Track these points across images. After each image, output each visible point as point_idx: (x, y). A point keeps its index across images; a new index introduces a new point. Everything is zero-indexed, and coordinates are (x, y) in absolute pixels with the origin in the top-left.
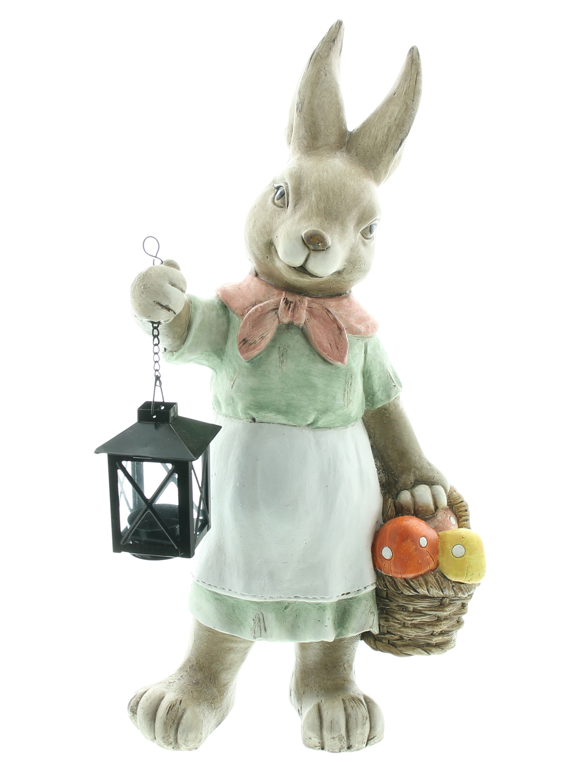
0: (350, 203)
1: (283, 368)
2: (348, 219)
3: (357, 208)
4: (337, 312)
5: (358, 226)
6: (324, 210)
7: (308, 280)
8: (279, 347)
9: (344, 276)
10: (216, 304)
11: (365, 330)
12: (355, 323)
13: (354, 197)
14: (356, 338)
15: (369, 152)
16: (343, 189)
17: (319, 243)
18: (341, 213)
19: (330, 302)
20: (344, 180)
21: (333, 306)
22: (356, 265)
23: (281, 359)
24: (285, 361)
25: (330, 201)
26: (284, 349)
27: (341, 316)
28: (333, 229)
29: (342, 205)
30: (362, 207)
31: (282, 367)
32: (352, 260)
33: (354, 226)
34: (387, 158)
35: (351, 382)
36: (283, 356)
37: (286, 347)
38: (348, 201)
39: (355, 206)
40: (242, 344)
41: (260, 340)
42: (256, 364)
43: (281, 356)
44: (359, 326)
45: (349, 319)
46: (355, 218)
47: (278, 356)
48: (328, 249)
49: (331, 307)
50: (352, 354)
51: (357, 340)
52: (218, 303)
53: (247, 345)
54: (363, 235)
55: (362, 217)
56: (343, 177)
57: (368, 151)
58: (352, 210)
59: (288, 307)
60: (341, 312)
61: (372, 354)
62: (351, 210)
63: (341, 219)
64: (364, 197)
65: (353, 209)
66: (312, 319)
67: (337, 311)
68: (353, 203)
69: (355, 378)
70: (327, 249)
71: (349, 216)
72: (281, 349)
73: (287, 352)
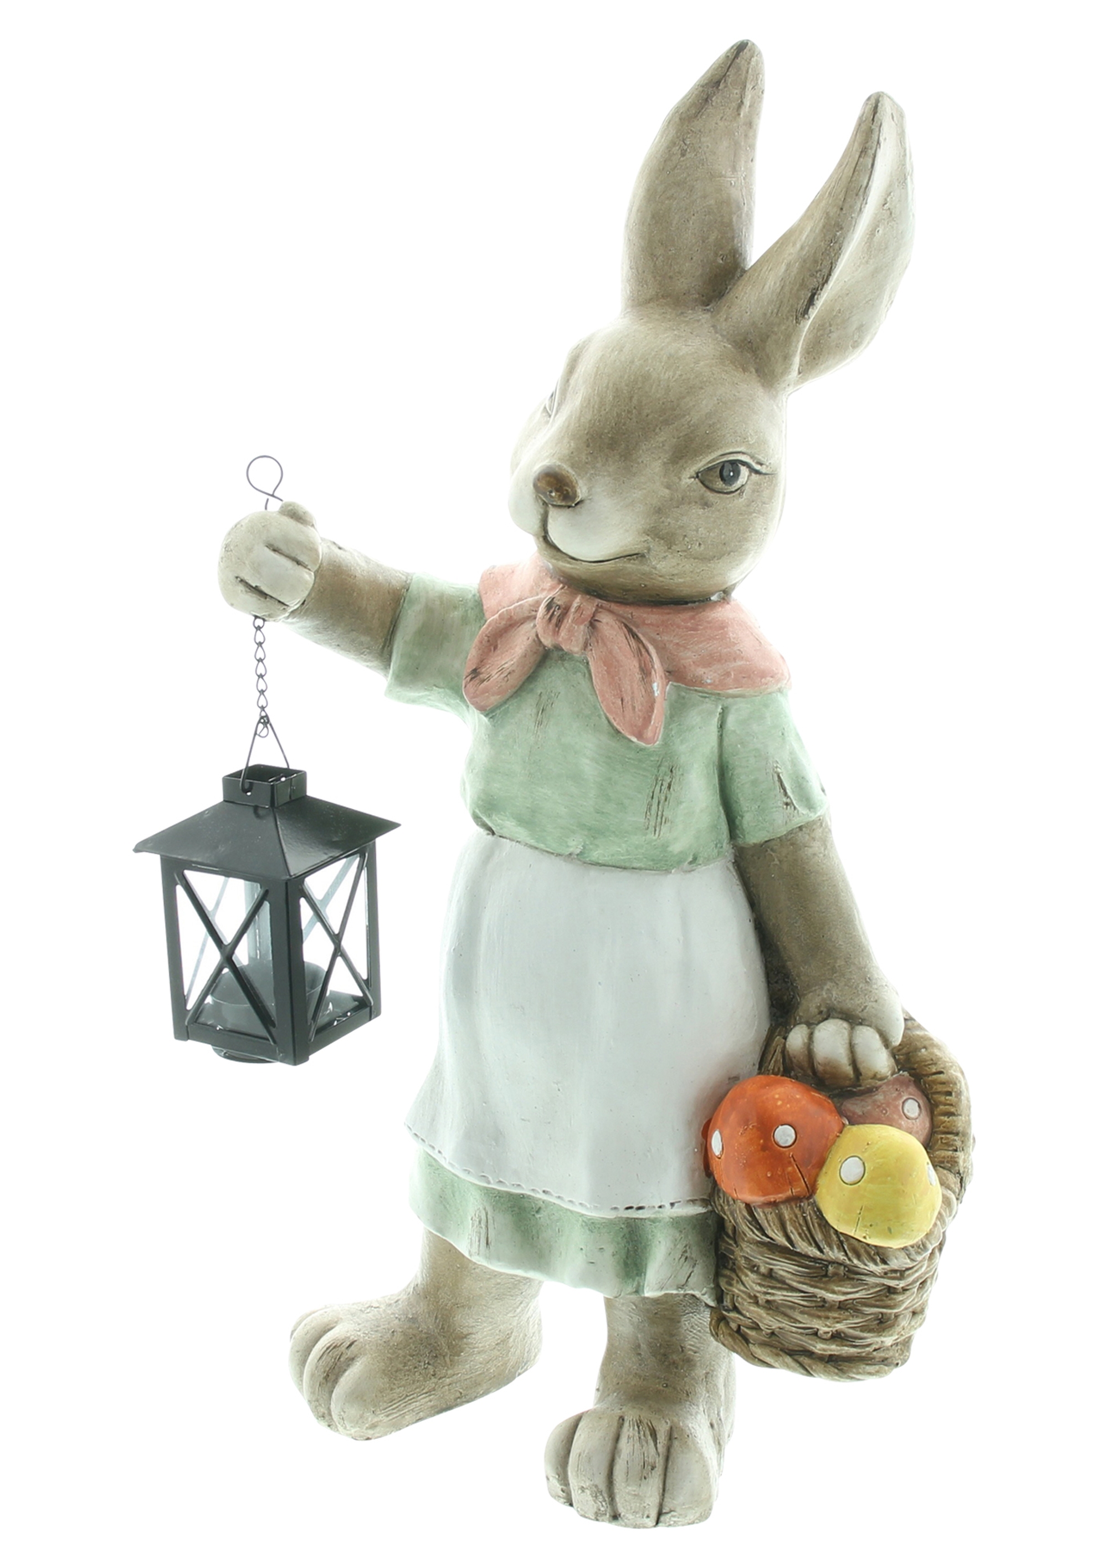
0: (650, 417)
1: (539, 736)
2: (644, 447)
3: (671, 427)
4: (658, 636)
5: (677, 463)
6: (589, 427)
7: (568, 565)
8: (541, 693)
9: (653, 563)
10: (470, 596)
11: (717, 680)
12: (694, 662)
13: (663, 403)
14: (701, 694)
15: (749, 314)
16: (640, 385)
17: (551, 492)
18: (624, 434)
19: (645, 615)
20: (647, 369)
21: (652, 624)
22: (676, 545)
23: (539, 717)
24: (544, 723)
25: (605, 410)
26: (549, 698)
27: (665, 645)
28: (599, 465)
29: (631, 419)
30: (686, 426)
31: (538, 733)
32: (664, 532)
33: (665, 463)
34: (783, 327)
35: (671, 782)
36: (543, 713)
37: (553, 695)
38: (646, 412)
39: (666, 422)
40: (469, 679)
41: (496, 676)
42: (499, 722)
43: (540, 712)
44: (700, 671)
45: (681, 654)
46: (666, 448)
47: (535, 711)
48: (578, 506)
49: (647, 624)
50: (680, 725)
51: (701, 699)
52: (474, 596)
53: (477, 681)
54: (707, 483)
55: (686, 447)
56: (650, 361)
57: (747, 313)
58: (657, 430)
59: (548, 616)
60: (666, 638)
61: (738, 732)
62: (654, 431)
63: (623, 446)
64: (694, 406)
65: (660, 429)
66: (600, 644)
67: (658, 634)
68: (660, 416)
69: (682, 775)
70: (576, 505)
71: (647, 443)
72: (544, 697)
73: (553, 706)
